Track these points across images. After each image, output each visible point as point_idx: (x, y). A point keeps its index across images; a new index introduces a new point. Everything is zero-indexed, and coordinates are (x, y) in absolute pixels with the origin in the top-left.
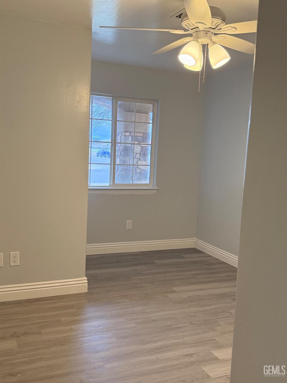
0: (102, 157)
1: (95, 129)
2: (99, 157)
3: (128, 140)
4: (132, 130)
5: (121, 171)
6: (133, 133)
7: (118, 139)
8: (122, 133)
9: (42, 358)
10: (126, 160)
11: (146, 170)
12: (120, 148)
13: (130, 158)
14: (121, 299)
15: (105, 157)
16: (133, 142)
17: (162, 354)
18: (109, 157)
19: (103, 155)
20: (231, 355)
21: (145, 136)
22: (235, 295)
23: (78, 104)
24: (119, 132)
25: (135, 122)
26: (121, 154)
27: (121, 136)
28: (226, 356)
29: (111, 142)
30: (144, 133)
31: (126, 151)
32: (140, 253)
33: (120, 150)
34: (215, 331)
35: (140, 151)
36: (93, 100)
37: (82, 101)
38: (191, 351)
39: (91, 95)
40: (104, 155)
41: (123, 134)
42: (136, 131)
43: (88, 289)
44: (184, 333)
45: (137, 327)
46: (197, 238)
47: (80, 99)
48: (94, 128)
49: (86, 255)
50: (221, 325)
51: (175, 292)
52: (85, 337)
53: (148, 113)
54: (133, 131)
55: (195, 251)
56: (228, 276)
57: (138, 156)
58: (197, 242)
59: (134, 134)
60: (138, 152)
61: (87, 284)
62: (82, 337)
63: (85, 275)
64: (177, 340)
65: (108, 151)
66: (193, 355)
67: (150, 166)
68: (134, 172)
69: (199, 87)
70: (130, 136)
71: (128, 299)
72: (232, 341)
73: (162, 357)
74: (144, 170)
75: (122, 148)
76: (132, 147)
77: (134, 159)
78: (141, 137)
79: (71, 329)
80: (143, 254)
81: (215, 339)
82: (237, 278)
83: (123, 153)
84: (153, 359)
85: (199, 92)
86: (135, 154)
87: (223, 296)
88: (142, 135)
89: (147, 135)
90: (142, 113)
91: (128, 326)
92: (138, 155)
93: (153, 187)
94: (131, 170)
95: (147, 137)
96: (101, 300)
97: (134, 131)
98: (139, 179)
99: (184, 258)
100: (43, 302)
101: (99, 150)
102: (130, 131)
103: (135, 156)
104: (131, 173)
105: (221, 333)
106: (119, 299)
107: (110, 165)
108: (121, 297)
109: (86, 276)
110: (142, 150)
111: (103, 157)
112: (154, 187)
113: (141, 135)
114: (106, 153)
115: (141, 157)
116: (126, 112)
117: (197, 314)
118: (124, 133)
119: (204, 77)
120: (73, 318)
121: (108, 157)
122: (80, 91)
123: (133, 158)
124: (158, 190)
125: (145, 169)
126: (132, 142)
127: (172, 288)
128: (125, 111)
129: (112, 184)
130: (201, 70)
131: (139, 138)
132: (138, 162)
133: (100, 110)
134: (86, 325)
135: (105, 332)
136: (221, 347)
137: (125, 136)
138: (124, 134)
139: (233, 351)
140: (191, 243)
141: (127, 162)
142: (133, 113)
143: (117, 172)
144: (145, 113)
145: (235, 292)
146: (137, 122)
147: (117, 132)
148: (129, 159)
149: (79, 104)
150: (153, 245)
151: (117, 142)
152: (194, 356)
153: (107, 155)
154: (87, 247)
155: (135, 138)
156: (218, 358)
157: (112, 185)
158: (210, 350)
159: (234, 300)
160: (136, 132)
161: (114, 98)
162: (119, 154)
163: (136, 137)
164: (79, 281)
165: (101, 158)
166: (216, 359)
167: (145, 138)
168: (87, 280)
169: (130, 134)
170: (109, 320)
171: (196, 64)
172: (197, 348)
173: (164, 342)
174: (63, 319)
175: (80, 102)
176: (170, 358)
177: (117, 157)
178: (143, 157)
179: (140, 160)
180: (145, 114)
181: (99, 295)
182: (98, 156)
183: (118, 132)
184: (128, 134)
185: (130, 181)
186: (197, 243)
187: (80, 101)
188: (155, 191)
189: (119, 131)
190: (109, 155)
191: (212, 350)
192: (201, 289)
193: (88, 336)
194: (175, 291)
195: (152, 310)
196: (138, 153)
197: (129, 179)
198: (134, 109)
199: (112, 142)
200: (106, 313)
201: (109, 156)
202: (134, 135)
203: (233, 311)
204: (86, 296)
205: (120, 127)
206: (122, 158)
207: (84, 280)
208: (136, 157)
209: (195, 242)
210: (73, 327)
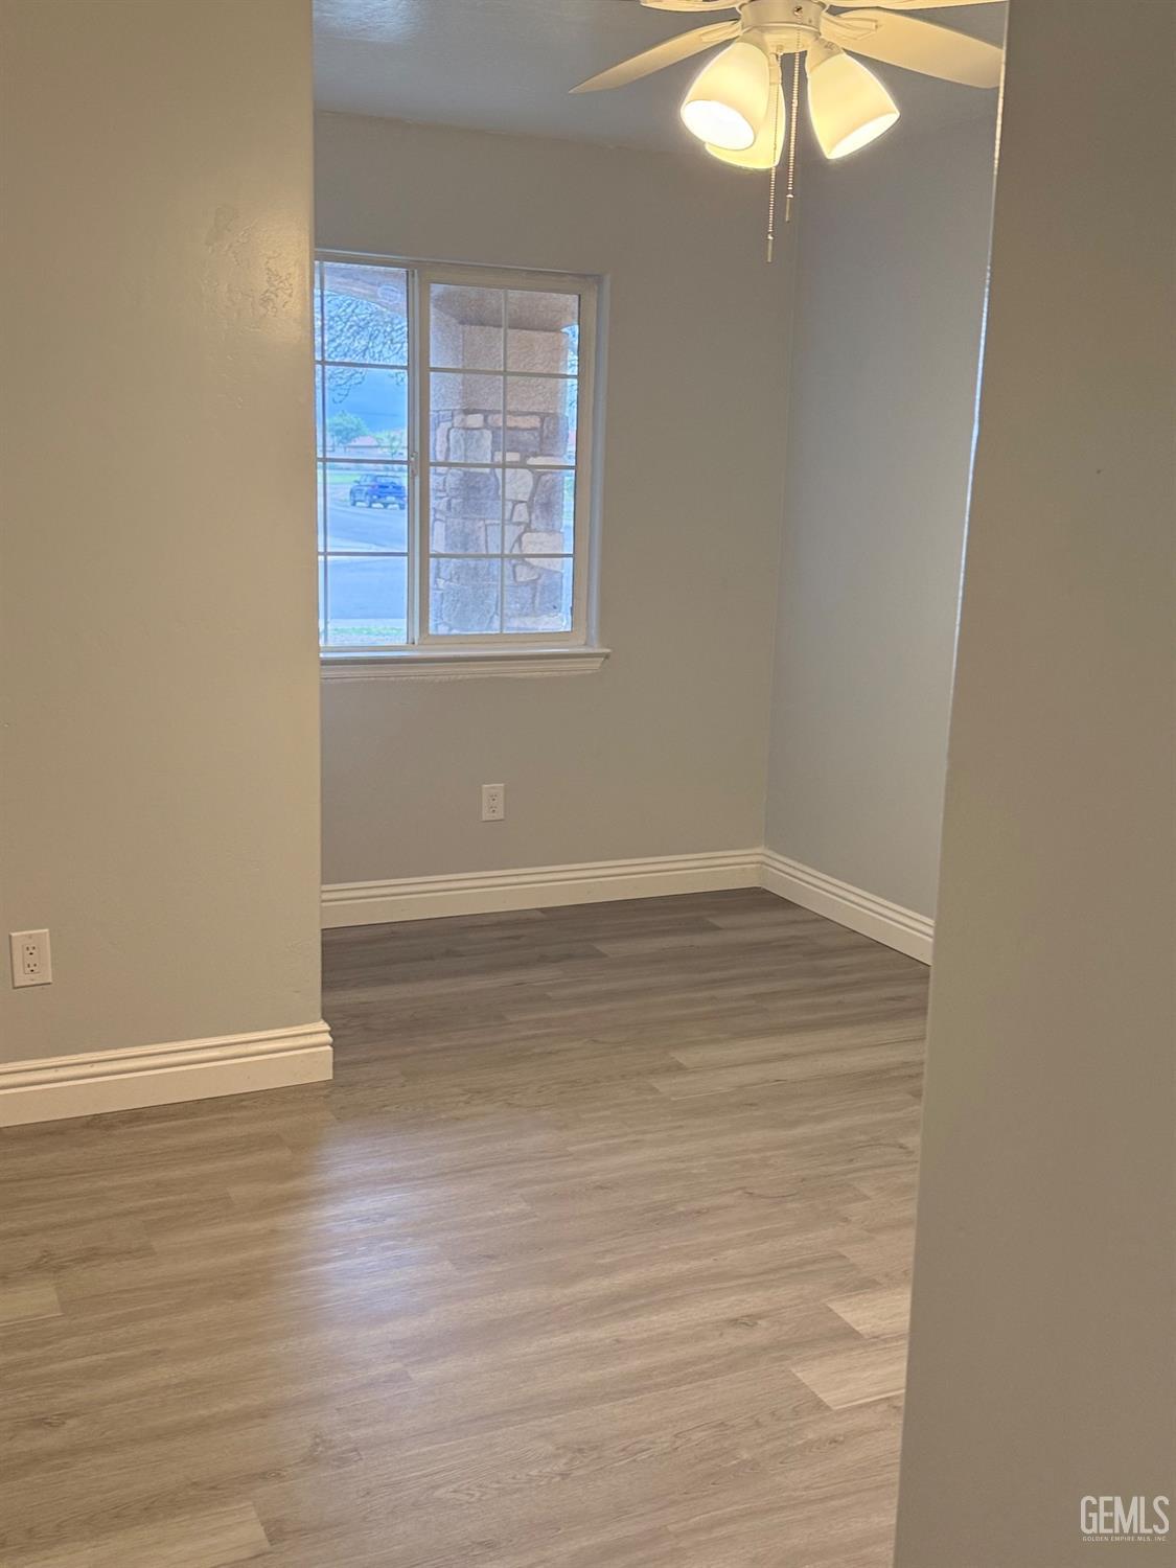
0: (370, 507)
1: (339, 394)
2: (362, 507)
3: (478, 447)
4: (494, 401)
5: (454, 580)
6: (497, 416)
7: (435, 445)
8: (452, 416)
9: (159, 1352)
10: (473, 531)
11: (556, 572)
12: (445, 482)
13: (488, 522)
14: (467, 1103)
15: (386, 505)
16: (498, 457)
17: (636, 1321)
18: (402, 507)
19: (375, 497)
20: (908, 1317)
21: (548, 427)
22: (922, 1073)
23: (262, 310)
24: (441, 413)
25: (505, 373)
26: (452, 506)
27: (449, 430)
28: (888, 1321)
29: (408, 462)
30: (543, 416)
31: (472, 496)
32: (539, 914)
33: (445, 491)
34: (841, 1224)
35: (529, 489)
36: (326, 277)
37: (280, 293)
38: (748, 1303)
39: (317, 263)
40: (379, 497)
41: (455, 420)
42: (511, 407)
43: (334, 1067)
44: (718, 1235)
45: (535, 1216)
46: (770, 849)
47: (272, 289)
48: (332, 386)
49: (323, 930)
50: (866, 1198)
51: (680, 1069)
52: (328, 1261)
53: (557, 330)
54: (497, 408)
55: (758, 900)
56: (892, 999)
57: (521, 516)
58: (767, 865)
59: (501, 420)
60: (520, 497)
61: (329, 1048)
62: (315, 1263)
63: (319, 1015)
64: (694, 1264)
65: (396, 481)
66: (759, 1322)
67: (571, 559)
68: (507, 582)
69: (770, 238)
70: (485, 431)
71: (497, 1104)
72: (911, 1259)
73: (637, 1333)
74: (550, 571)
75: (452, 481)
76: (495, 476)
77: (506, 527)
78: (533, 434)
79: (273, 1232)
80: (553, 917)
81: (844, 1254)
82: (930, 1005)
83: (459, 501)
84: (600, 1340)
85: (769, 260)
86: (509, 506)
87: (874, 1079)
88: (538, 425)
89: (557, 423)
90: (536, 330)
91: (498, 1212)
92: (522, 508)
93: (586, 644)
94: (496, 573)
95: (555, 433)
96: (388, 1112)
97: (505, 407)
98: (531, 610)
99: (717, 929)
100: (158, 1126)
101: (358, 478)
102: (487, 407)
103: (507, 515)
104: (495, 583)
105: (868, 1231)
106: (461, 1104)
107: (406, 558)
108: (469, 1095)
109: (325, 1019)
110: (540, 488)
111: (374, 505)
112: (592, 646)
113: (533, 425)
114: (387, 490)
115: (533, 517)
116: (467, 328)
117: (769, 1154)
118: (462, 416)
119: (791, 196)
120: (280, 1186)
121: (396, 506)
122: (270, 253)
123: (499, 522)
124: (607, 656)
125: (552, 568)
126: (497, 453)
127: (672, 1054)
128: (462, 323)
129: (416, 638)
130: (777, 163)
131: (525, 436)
132: (523, 539)
133: (357, 311)
134: (331, 1211)
135: (410, 1239)
136: (867, 1285)
137: (467, 429)
138: (463, 420)
139: (913, 1303)
140: (744, 869)
141: (477, 539)
142: (496, 329)
143: (435, 582)
144: (545, 330)
145: (922, 1063)
146: (513, 374)
147: (431, 413)
148: (483, 529)
149: (269, 308)
150: (595, 883)
151: (432, 461)
152: (762, 1323)
153: (390, 499)
154: (325, 896)
155: (506, 438)
156: (857, 1329)
157: (416, 642)
158: (823, 1301)
159: (917, 1094)
160: (510, 413)
161: (416, 271)
162: (441, 508)
163: (511, 432)
164: (298, 1038)
165: (369, 512)
166: (849, 1334)
167: (547, 439)
168: (330, 1033)
169: (485, 420)
170: (424, 1191)
171: (758, 138)
172: (772, 1290)
173: (643, 1271)
174: (238, 1191)
175: (272, 300)
176: (668, 1334)
177: (435, 520)
178: (543, 518)
179: (531, 531)
180: (547, 334)
181: (380, 1090)
182: (354, 504)
183: (438, 411)
184: (475, 420)
185: (492, 617)
186: (770, 869)
187: (273, 296)
188: (597, 664)
189: (440, 407)
190: (401, 498)
191: (831, 1301)
192: (785, 1057)
193: (340, 1258)
194: (681, 1064)
195: (594, 1144)
196: (522, 502)
197: (489, 612)
198: (499, 311)
199: (412, 459)
200: (411, 1163)
201: (401, 502)
202: (501, 424)
203: (914, 1140)
204: (326, 1096)
205: (443, 393)
206: (456, 521)
207: (318, 1033)
208: (515, 519)
209: (762, 863)
210: (282, 1221)
